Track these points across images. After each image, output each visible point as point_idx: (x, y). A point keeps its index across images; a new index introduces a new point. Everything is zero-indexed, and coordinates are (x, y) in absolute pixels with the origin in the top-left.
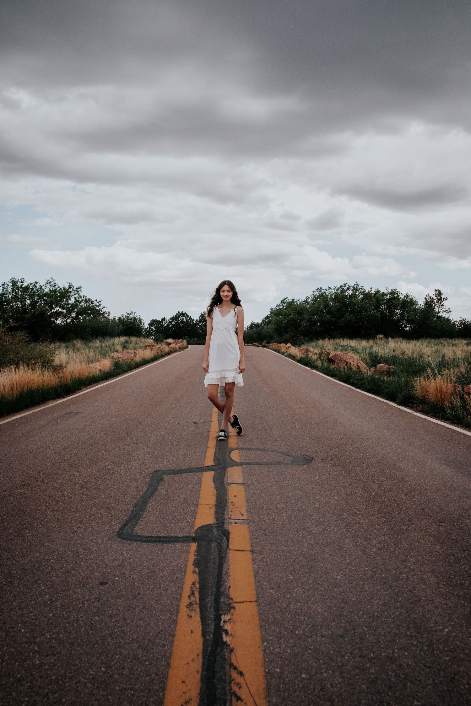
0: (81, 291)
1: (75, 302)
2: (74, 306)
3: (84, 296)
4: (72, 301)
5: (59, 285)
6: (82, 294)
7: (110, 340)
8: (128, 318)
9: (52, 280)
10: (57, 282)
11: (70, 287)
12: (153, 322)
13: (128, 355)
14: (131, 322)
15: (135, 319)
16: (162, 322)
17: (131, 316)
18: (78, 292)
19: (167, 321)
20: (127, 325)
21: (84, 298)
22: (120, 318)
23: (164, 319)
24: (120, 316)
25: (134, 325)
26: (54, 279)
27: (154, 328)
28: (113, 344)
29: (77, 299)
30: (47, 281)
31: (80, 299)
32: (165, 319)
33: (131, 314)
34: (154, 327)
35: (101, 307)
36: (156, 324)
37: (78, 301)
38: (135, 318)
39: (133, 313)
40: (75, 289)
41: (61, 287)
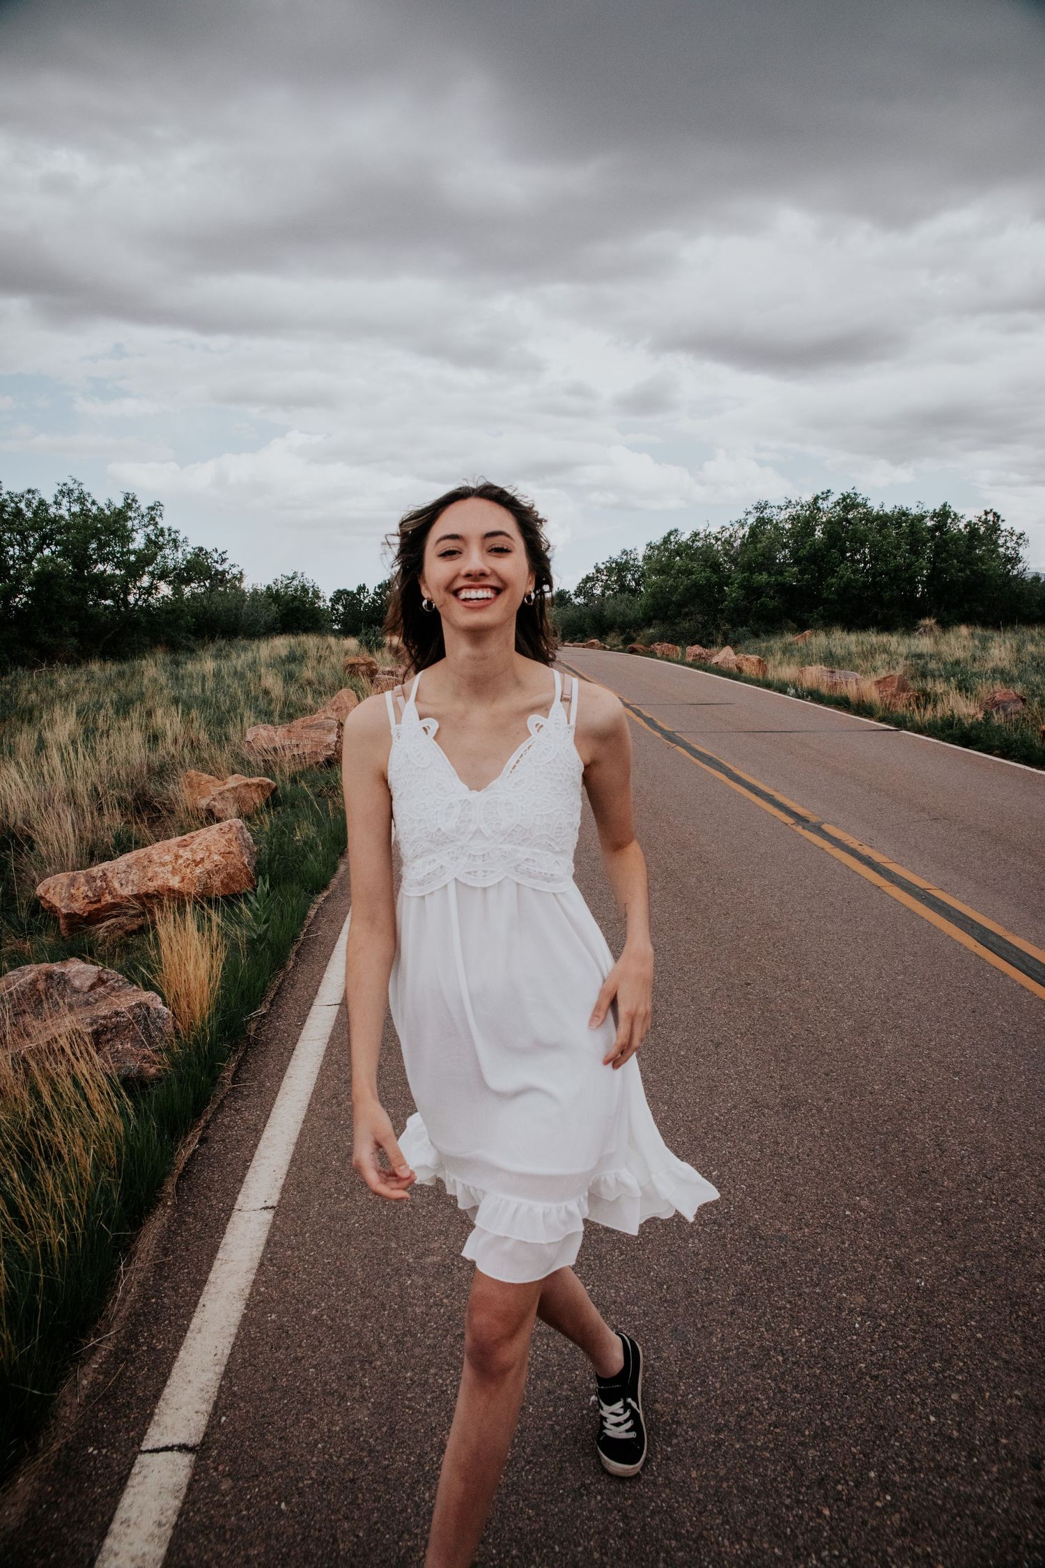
0: (161, 516)
1: (147, 546)
2: (145, 559)
3: (169, 530)
4: (139, 542)
5: (95, 497)
6: (162, 523)
7: (245, 649)
8: (287, 587)
9: (76, 485)
10: (86, 489)
11: (128, 506)
12: (339, 595)
13: (313, 734)
14: (294, 598)
15: (305, 589)
16: (359, 594)
17: (295, 583)
18: (153, 519)
19: (371, 591)
20: (288, 604)
21: (170, 535)
22: (269, 588)
23: (362, 589)
24: (271, 582)
25: (303, 603)
26: (79, 480)
27: (341, 608)
28: (253, 665)
29: (153, 538)
30: (60, 488)
31: (161, 539)
32: (364, 587)
33: (293, 578)
34: (343, 605)
35: (226, 566)
36: (346, 599)
37: (155, 543)
38: (303, 587)
39: (299, 575)
40: (144, 510)
41: (102, 503)
